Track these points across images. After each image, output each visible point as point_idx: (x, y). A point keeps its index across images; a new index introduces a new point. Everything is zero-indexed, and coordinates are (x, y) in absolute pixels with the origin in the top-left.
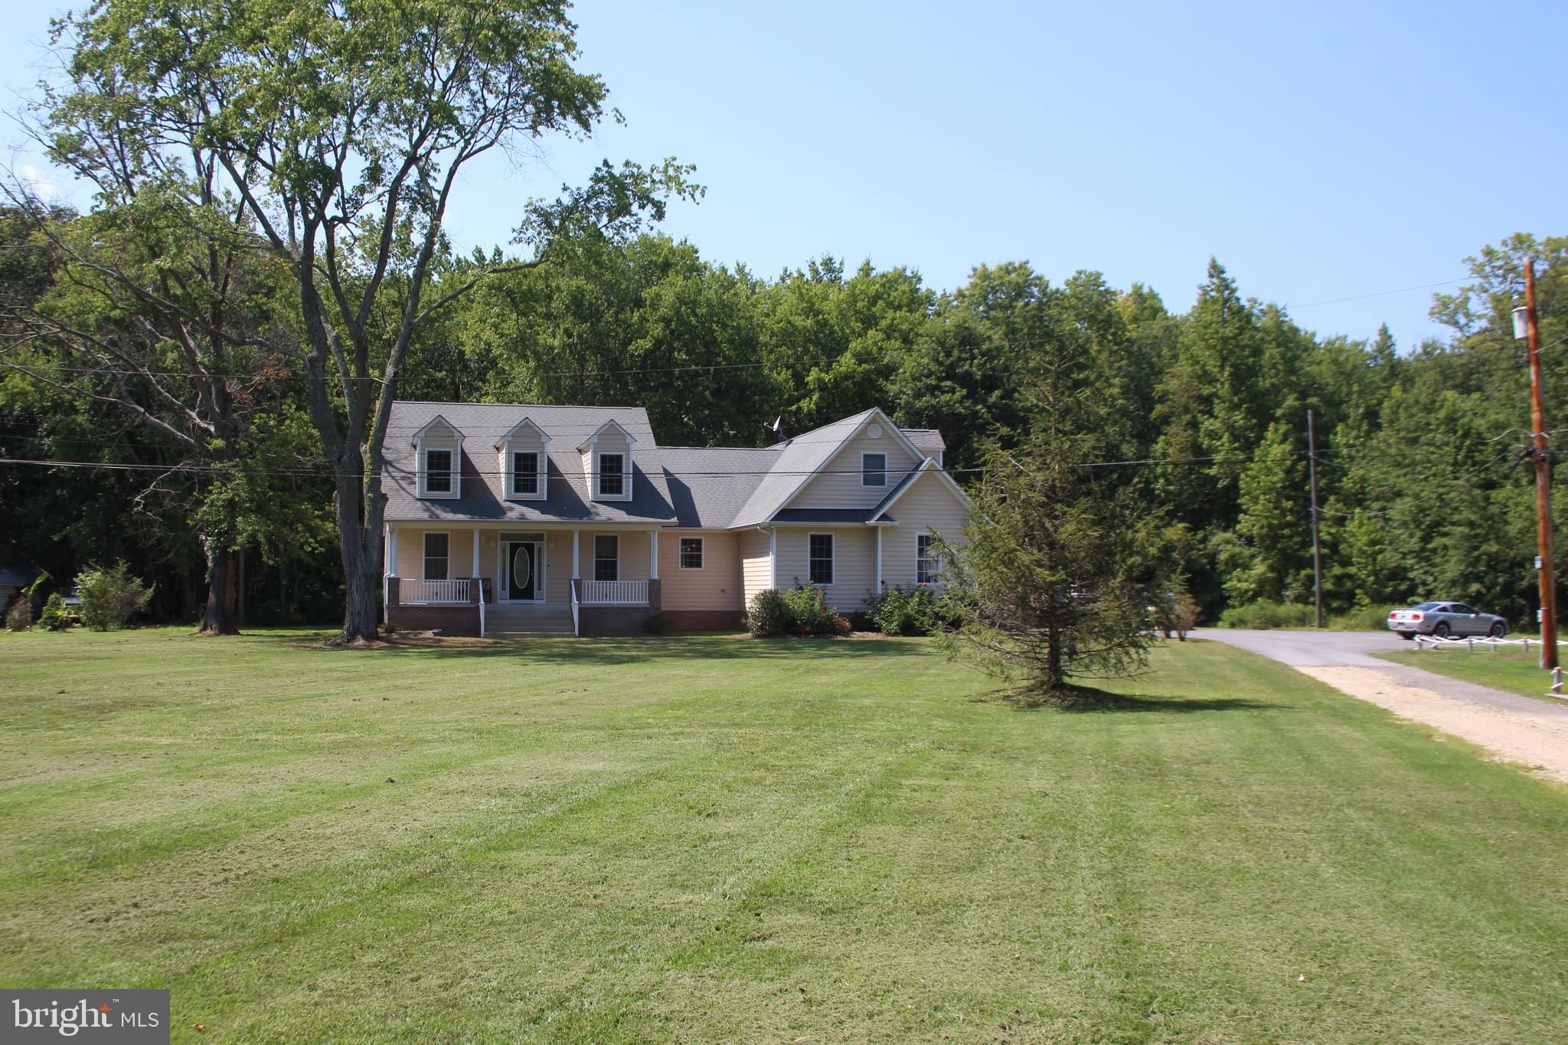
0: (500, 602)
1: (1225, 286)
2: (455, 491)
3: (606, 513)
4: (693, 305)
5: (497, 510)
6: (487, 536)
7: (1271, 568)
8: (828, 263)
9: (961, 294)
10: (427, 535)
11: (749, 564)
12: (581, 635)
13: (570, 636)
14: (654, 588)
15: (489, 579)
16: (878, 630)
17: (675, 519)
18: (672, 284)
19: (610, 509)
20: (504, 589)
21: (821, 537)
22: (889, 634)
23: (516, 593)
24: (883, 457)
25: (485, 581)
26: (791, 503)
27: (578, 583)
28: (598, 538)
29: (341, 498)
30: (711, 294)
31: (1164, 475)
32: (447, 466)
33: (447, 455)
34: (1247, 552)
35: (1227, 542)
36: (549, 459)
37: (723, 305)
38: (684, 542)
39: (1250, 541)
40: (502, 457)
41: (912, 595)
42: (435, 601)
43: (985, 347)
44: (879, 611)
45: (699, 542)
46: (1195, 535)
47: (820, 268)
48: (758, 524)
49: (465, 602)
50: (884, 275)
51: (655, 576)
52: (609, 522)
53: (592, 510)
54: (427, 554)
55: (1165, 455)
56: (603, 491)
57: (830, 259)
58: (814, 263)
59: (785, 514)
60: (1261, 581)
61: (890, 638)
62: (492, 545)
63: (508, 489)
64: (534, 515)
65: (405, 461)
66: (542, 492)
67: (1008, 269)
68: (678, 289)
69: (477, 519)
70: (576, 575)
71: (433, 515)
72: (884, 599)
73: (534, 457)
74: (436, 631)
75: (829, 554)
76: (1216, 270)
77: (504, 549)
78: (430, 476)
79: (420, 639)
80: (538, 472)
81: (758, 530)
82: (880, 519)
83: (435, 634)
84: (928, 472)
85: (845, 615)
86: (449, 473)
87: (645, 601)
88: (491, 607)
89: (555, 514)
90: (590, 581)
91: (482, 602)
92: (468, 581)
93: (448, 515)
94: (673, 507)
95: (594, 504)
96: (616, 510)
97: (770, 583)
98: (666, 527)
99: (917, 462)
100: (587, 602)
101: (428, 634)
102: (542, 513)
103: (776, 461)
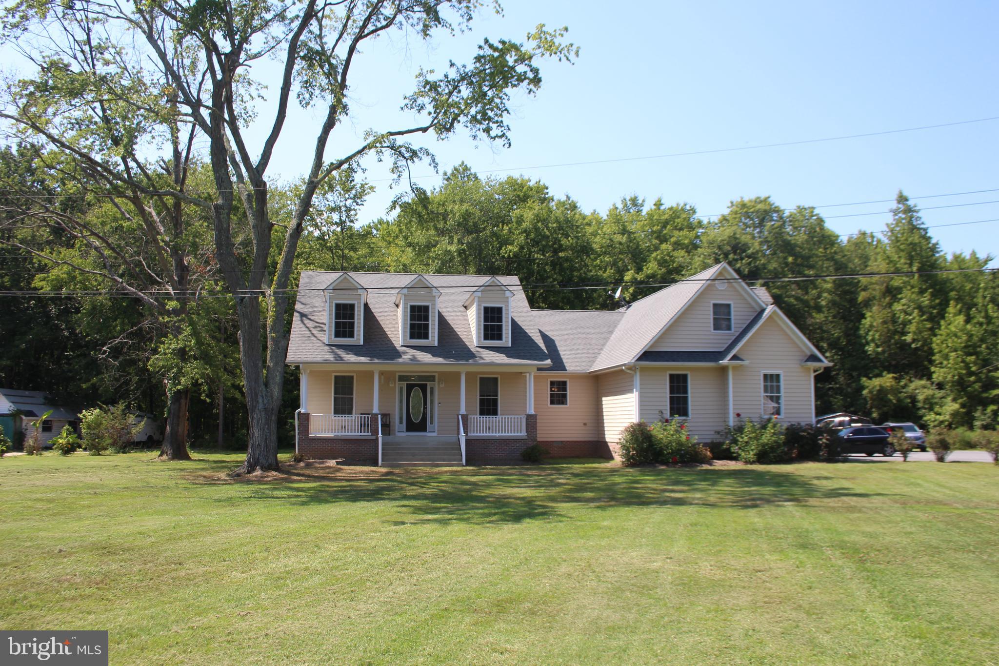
0: (398, 434)
1: (909, 210)
2: (359, 337)
3: (489, 357)
4: (545, 221)
5: (392, 353)
6: (386, 377)
7: (963, 406)
8: (634, 201)
9: (724, 219)
10: (336, 377)
11: (608, 403)
12: (468, 463)
13: (458, 465)
14: (531, 422)
15: (389, 415)
16: (736, 459)
17: (549, 362)
18: (531, 208)
19: (492, 353)
20: (401, 423)
21: (678, 376)
22: (747, 462)
23: (411, 426)
24: (728, 306)
25: (385, 416)
26: (651, 346)
27: (465, 418)
28: (481, 379)
29: (244, 337)
30: (558, 213)
31: (873, 340)
32: (352, 316)
33: (352, 307)
34: (939, 394)
35: (924, 387)
36: (439, 313)
37: (567, 221)
38: (552, 383)
39: (940, 386)
40: (400, 311)
41: (764, 427)
42: (340, 434)
43: (749, 252)
44: (735, 441)
45: (564, 383)
46: (899, 382)
48: (624, 365)
49: (367, 434)
50: (671, 209)
51: (532, 412)
52: (491, 364)
53: (477, 354)
54: (335, 394)
55: (871, 326)
56: (486, 338)
57: (636, 198)
58: (625, 199)
59: (647, 355)
60: (955, 414)
61: (750, 467)
62: (391, 385)
63: (404, 336)
64: (426, 358)
65: (319, 315)
66: (433, 339)
67: (758, 201)
68: (535, 212)
69: (376, 361)
70: (463, 411)
71: (339, 358)
72: (740, 429)
73: (426, 308)
74: (340, 460)
75: (686, 392)
76: (902, 199)
77: (401, 389)
78: (337, 325)
79: (323, 468)
80: (430, 322)
81: (622, 370)
82: (731, 359)
83: (338, 463)
84: (770, 318)
85: (705, 445)
86: (353, 323)
87: (523, 434)
88: (389, 439)
89: (445, 357)
90: (475, 416)
91: (380, 434)
92: (370, 416)
93: (351, 358)
94: (545, 350)
95: (478, 349)
96: (497, 354)
97: (634, 416)
98: (539, 369)
99: (759, 310)
100: (472, 434)
101: (332, 463)
102: (434, 356)
103: (621, 319)
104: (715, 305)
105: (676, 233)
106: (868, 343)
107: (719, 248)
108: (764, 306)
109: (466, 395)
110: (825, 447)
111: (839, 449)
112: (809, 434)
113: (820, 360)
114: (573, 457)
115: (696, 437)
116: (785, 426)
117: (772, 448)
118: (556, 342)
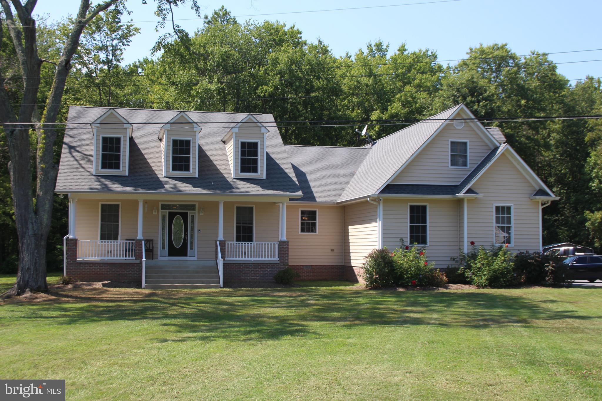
0: (160, 258)
2: (124, 169)
3: (244, 187)
4: (298, 63)
5: (156, 184)
6: (150, 205)
8: (379, 47)
9: (465, 64)
10: (102, 205)
11: (354, 231)
12: (224, 287)
14: (284, 247)
15: (152, 240)
16: (469, 283)
17: (300, 193)
18: (285, 52)
20: (163, 248)
21: (418, 207)
22: (479, 286)
23: (173, 251)
24: (465, 144)
25: (148, 241)
26: (394, 180)
27: (223, 244)
28: (238, 208)
29: (14, 167)
30: (311, 56)
32: (118, 149)
33: (118, 140)
36: (200, 147)
37: (319, 64)
38: (303, 213)
40: (163, 145)
41: (496, 254)
42: (106, 258)
43: (486, 94)
44: (469, 267)
45: (314, 213)
47: (374, 49)
48: (369, 196)
49: (131, 259)
50: (414, 54)
51: (284, 238)
52: (247, 194)
53: (233, 185)
54: (102, 221)
55: (596, 164)
56: (243, 170)
57: (381, 43)
58: (370, 45)
59: (389, 188)
61: (482, 291)
62: (155, 213)
63: (167, 168)
64: (187, 188)
65: (87, 147)
66: (194, 171)
67: (496, 48)
68: (290, 55)
69: (140, 190)
70: (221, 237)
71: (106, 188)
72: (474, 256)
73: (188, 143)
74: (106, 282)
75: (425, 221)
77: (164, 217)
78: (104, 157)
79: (89, 290)
80: (191, 156)
81: (367, 201)
82: (467, 192)
83: (104, 285)
84: (503, 154)
85: (442, 270)
86: (119, 155)
87: (276, 258)
88: (152, 263)
89: (204, 188)
90: (232, 242)
91: (144, 259)
92: (134, 242)
93: (117, 187)
94: (298, 183)
95: (235, 180)
96: (253, 185)
97: (377, 243)
98: (291, 200)
99: (493, 148)
100: (229, 259)
101: (99, 285)
102: (194, 187)
103: (366, 155)
104: (452, 143)
105: (419, 76)
106: (591, 180)
107: (458, 90)
108: (498, 145)
109: (224, 222)
110: (550, 273)
111: (564, 276)
112: (536, 261)
113: (548, 195)
114: (321, 280)
115: (434, 263)
116: (515, 254)
117: (502, 273)
118: (307, 175)
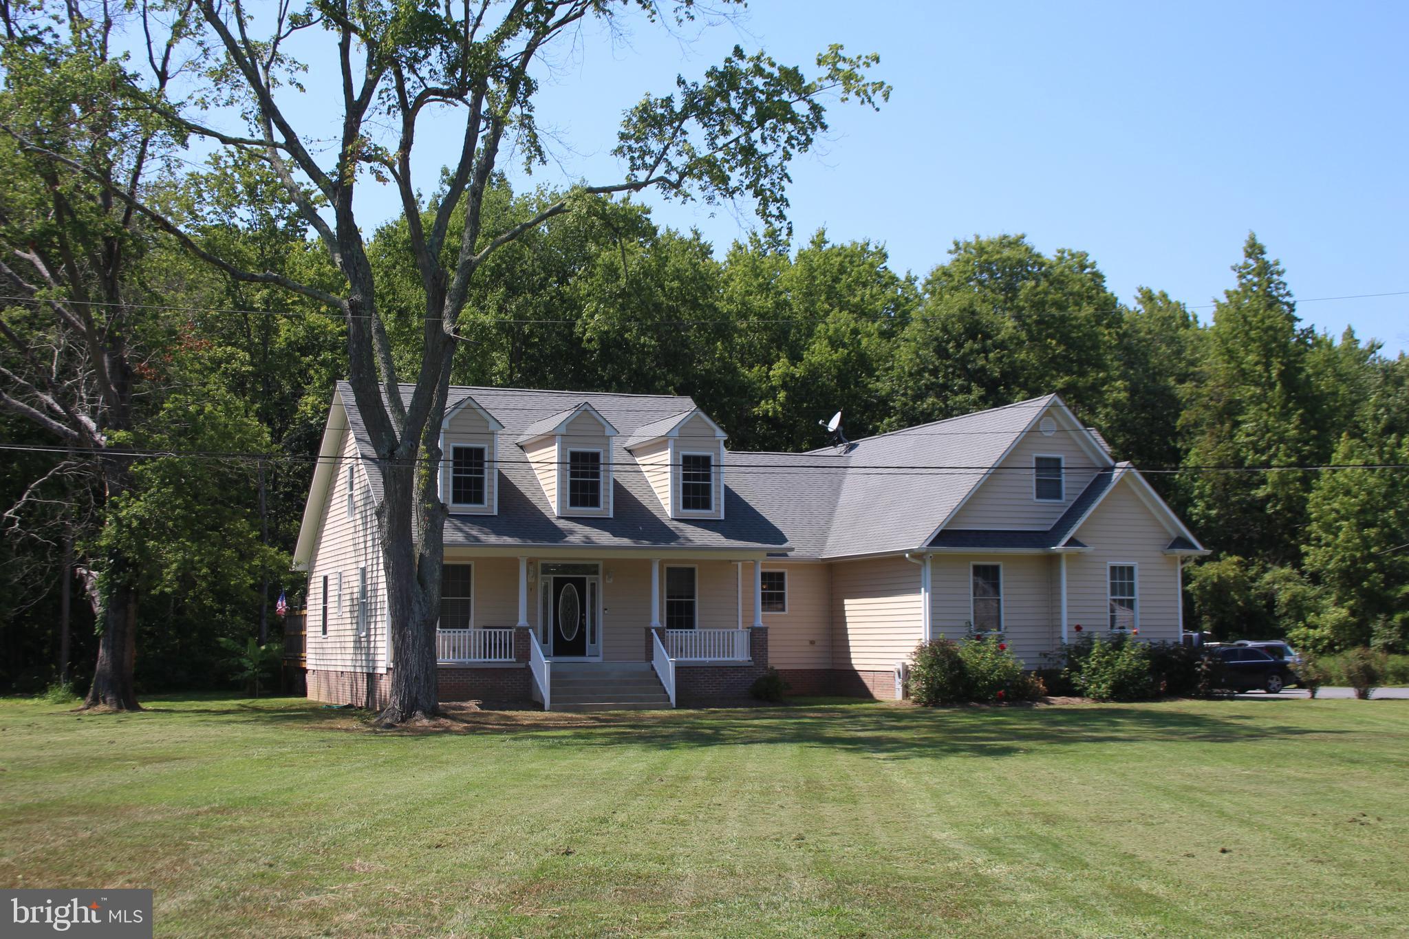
1: (1265, 270)
2: (492, 502)
3: (696, 536)
5: (549, 530)
6: (537, 565)
7: (1353, 613)
9: (945, 273)
11: (859, 608)
12: (681, 706)
13: (665, 708)
14: (759, 638)
16: (1079, 694)
19: (703, 530)
20: (545, 641)
21: (986, 569)
22: (1098, 698)
23: (563, 647)
24: (1058, 461)
26: (950, 523)
28: (669, 570)
31: (1201, 496)
32: (480, 469)
33: (479, 453)
34: (1312, 591)
35: (1288, 579)
38: (765, 577)
39: (1315, 578)
41: (1119, 646)
44: (1077, 668)
45: (782, 576)
46: (1247, 570)
47: (763, 240)
48: (908, 551)
49: (509, 660)
51: (759, 623)
52: (703, 547)
56: (687, 505)
59: (945, 537)
60: (1339, 627)
61: (1102, 705)
63: (562, 503)
66: (606, 507)
69: (530, 542)
70: (656, 621)
71: (470, 537)
72: (1083, 650)
73: (596, 459)
74: (478, 701)
75: (997, 593)
76: (1254, 249)
77: (546, 586)
78: (457, 482)
80: (602, 480)
82: (1068, 544)
84: (1122, 480)
85: (1035, 673)
86: (482, 480)
87: (746, 658)
89: (631, 537)
91: (545, 660)
92: (514, 631)
93: (490, 537)
95: (677, 523)
96: (707, 531)
97: (920, 630)
98: (769, 556)
99: (1101, 468)
102: (612, 534)
103: (845, 470)
104: (1039, 460)
108: (1112, 463)
110: (1204, 676)
112: (1180, 657)
113: (1192, 546)
115: (1024, 661)
116: (1148, 644)
117: (1132, 677)
